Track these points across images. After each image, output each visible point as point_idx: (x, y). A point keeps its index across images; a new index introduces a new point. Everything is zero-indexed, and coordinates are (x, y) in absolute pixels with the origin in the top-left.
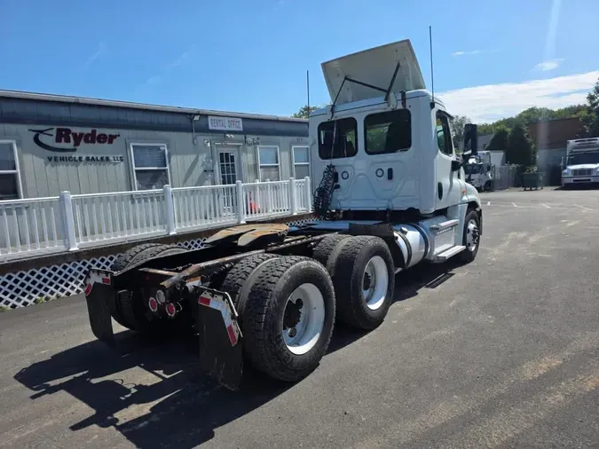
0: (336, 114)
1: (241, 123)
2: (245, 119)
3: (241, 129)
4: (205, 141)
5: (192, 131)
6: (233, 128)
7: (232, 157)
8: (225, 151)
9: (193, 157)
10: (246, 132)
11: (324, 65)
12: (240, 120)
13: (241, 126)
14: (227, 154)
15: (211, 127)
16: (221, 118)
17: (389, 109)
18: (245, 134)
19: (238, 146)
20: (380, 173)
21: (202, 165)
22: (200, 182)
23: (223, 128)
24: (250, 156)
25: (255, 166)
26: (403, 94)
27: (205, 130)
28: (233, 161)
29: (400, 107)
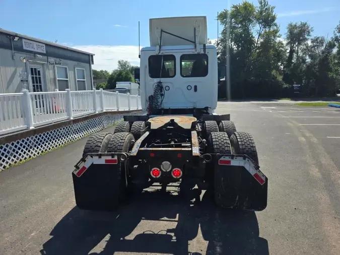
0: (162, 52)
1: (44, 47)
2: (47, 45)
3: (45, 52)
4: (21, 58)
5: (11, 49)
6: (39, 51)
7: (39, 72)
8: (34, 66)
9: (13, 69)
10: (47, 54)
11: (151, 20)
12: (44, 45)
13: (45, 49)
14: (35, 69)
15: (25, 48)
16: (31, 42)
17: (196, 53)
18: (47, 56)
19: (43, 65)
20: (189, 88)
21: (20, 76)
22: (18, 90)
23: (32, 50)
24: (51, 71)
25: (55, 79)
26: (204, 45)
27: (20, 49)
28: (39, 74)
29: (202, 52)
